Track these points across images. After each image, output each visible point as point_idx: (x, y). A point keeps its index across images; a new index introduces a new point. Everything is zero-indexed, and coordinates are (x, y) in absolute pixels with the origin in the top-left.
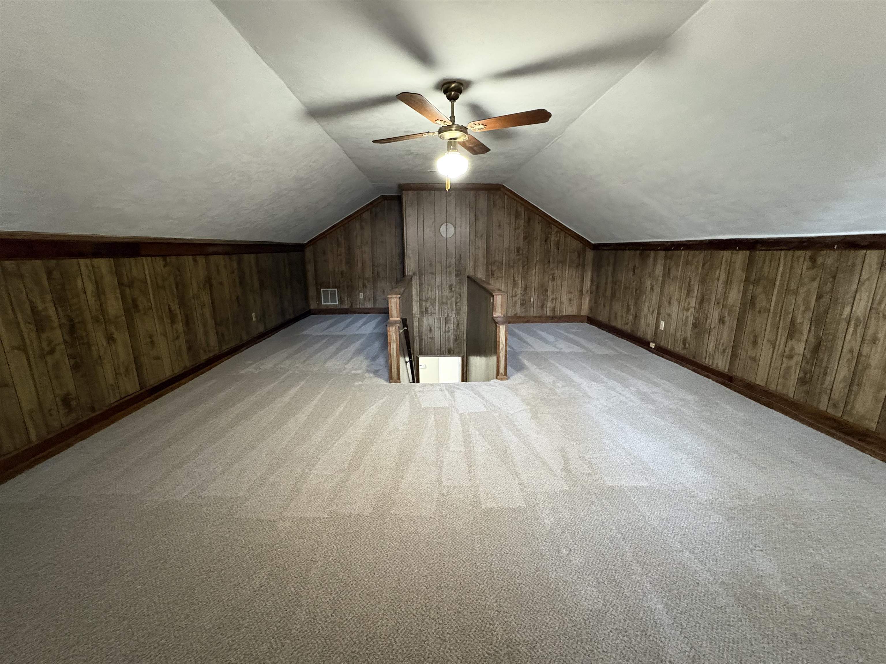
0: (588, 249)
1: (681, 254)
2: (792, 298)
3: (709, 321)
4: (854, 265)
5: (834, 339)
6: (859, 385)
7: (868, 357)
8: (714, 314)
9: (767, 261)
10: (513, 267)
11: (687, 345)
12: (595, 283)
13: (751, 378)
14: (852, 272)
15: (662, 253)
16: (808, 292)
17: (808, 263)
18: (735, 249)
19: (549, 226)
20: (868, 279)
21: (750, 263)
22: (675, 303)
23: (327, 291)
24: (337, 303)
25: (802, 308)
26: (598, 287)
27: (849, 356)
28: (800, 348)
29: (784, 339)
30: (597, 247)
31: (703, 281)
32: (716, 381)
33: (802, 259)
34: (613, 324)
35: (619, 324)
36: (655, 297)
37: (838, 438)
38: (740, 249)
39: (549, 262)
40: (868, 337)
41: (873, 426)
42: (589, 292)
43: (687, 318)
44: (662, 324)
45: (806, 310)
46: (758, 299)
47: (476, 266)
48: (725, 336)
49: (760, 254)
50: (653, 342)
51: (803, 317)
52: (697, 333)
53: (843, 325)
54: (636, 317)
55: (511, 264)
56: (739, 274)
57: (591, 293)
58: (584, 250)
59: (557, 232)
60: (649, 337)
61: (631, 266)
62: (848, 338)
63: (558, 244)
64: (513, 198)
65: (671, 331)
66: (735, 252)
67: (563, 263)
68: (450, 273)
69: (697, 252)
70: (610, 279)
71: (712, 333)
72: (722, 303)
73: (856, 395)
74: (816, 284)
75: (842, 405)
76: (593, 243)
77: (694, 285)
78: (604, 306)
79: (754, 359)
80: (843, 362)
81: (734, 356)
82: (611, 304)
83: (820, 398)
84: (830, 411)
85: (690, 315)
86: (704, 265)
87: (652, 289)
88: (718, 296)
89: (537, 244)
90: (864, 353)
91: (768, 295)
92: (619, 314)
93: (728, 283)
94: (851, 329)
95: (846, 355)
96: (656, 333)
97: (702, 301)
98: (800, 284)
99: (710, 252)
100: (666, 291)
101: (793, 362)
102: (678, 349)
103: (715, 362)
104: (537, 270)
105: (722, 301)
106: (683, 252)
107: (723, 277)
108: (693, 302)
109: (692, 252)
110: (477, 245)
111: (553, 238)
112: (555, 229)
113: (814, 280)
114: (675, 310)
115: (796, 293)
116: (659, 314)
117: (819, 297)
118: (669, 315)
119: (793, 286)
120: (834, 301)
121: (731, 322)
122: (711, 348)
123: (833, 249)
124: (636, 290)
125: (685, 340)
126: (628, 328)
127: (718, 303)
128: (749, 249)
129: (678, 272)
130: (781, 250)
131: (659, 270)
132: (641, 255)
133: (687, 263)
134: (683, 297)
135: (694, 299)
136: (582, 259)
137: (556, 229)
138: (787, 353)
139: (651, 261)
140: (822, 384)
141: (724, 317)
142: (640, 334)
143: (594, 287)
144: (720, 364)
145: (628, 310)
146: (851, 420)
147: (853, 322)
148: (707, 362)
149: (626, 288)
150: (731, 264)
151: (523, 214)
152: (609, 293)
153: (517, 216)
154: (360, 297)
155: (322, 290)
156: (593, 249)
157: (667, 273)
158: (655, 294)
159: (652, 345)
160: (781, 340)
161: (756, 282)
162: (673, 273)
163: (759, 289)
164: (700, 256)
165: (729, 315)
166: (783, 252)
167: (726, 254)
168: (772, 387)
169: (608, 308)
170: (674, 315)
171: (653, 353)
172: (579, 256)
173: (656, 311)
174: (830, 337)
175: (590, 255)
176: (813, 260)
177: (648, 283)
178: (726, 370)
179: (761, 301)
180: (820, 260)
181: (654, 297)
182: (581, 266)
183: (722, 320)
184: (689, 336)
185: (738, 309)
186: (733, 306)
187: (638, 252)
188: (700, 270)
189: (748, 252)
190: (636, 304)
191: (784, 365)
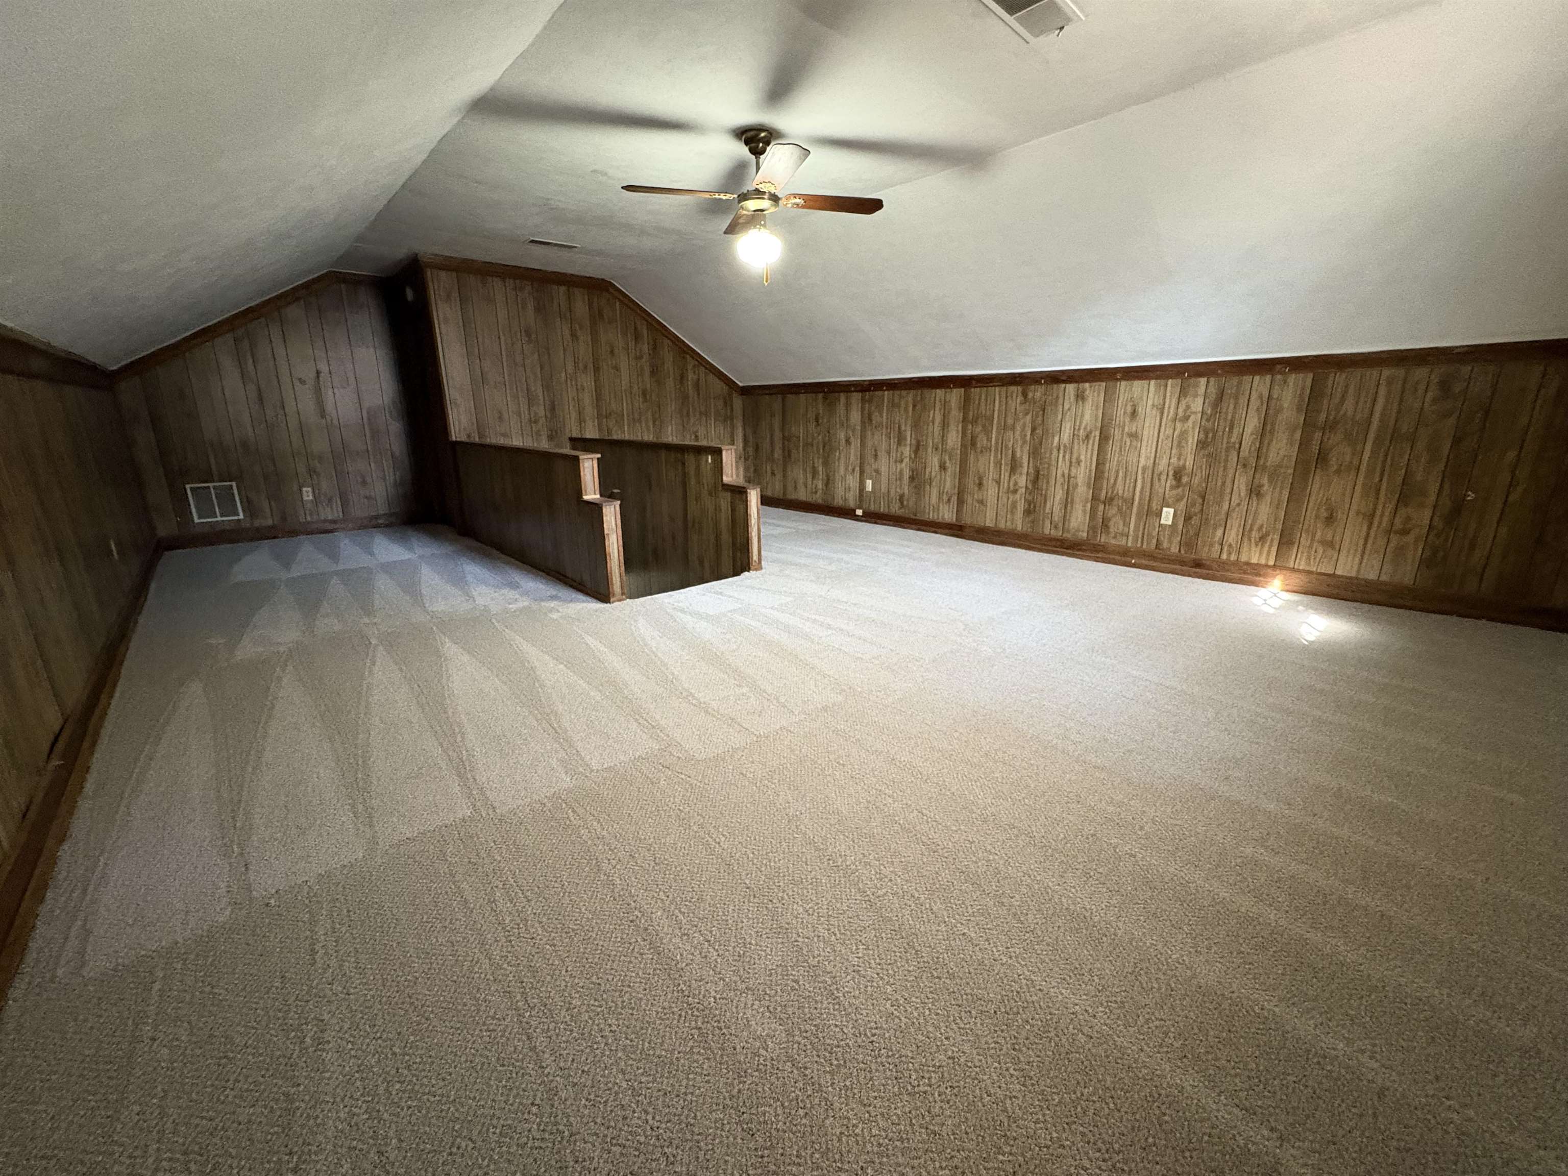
0: (735, 395)
1: (883, 396)
2: (1010, 433)
3: (928, 470)
4: (1058, 397)
5: (1049, 465)
6: (1072, 502)
7: (1075, 477)
8: (933, 462)
9: (983, 397)
10: (640, 421)
11: (905, 503)
12: (750, 444)
13: (980, 522)
14: (1056, 406)
15: (856, 397)
16: (1024, 425)
17: (1020, 399)
18: (949, 387)
19: (684, 358)
20: (1069, 409)
21: (966, 403)
22: (882, 455)
23: (209, 487)
24: (241, 516)
25: (1020, 443)
26: (757, 449)
27: (1062, 480)
28: (1022, 481)
29: (1007, 474)
30: (746, 391)
31: (916, 426)
32: (946, 534)
33: (1014, 395)
34: (792, 496)
35: (802, 495)
36: (854, 451)
37: (1062, 554)
38: (955, 387)
39: (688, 414)
40: (1074, 460)
41: (1085, 535)
42: (743, 459)
43: (901, 470)
44: (869, 485)
45: (1024, 442)
46: (978, 439)
47: (581, 421)
48: (948, 484)
49: (975, 392)
50: (860, 508)
51: (1022, 451)
52: (915, 487)
53: (1055, 452)
54: (828, 482)
55: (636, 416)
56: (956, 414)
57: (746, 459)
58: (730, 395)
59: (694, 366)
60: (852, 504)
61: (811, 415)
62: (1060, 464)
63: (697, 385)
64: (629, 308)
65: (883, 490)
66: (949, 390)
67: (706, 414)
68: (538, 434)
69: (904, 393)
70: (778, 434)
71: (934, 484)
72: (941, 448)
73: (1071, 513)
74: (1029, 417)
75: (1060, 525)
76: (741, 384)
77: (905, 431)
78: (773, 474)
79: (981, 502)
80: (1058, 485)
81: (961, 502)
82: (785, 470)
83: (1043, 523)
84: (1053, 532)
85: (905, 467)
86: (914, 406)
87: (848, 442)
88: (936, 440)
89: (670, 383)
90: (1073, 474)
91: (987, 431)
92: (801, 481)
93: (945, 425)
94: (1061, 455)
95: (1060, 480)
96: (861, 495)
97: (918, 448)
98: (1016, 419)
99: (920, 391)
100: (869, 443)
101: (1018, 496)
102: (893, 510)
103: (941, 515)
104: (674, 427)
105: (940, 446)
106: (886, 393)
107: (938, 419)
108: (907, 451)
109: (897, 392)
110: (579, 384)
111: (691, 376)
112: (691, 363)
113: (1027, 414)
114: (883, 465)
115: (1013, 428)
116: (862, 472)
117: (1034, 430)
118: (877, 471)
119: (1010, 421)
120: (1045, 432)
121: (953, 468)
122: (934, 500)
123: (1041, 384)
124: (824, 447)
125: (901, 497)
126: (818, 498)
127: (936, 449)
128: (961, 387)
129: (882, 417)
130: (995, 386)
131: (855, 417)
132: (825, 398)
133: (894, 405)
134: (894, 446)
135: (908, 448)
136: (729, 408)
137: (693, 362)
138: (1012, 488)
139: (841, 408)
140: (1044, 510)
141: (945, 463)
142: (838, 502)
143: (751, 451)
144: (946, 517)
145: (815, 473)
146: (1069, 536)
147: (1062, 448)
148: (931, 516)
149: (806, 445)
150: (945, 403)
151: (646, 335)
152: (778, 454)
153: (637, 337)
154: (305, 498)
155: (188, 487)
156: (742, 394)
157: (867, 420)
158: (853, 446)
159: (859, 512)
160: (1005, 475)
161: (975, 421)
162: (876, 417)
163: (979, 429)
164: (909, 397)
165: (950, 459)
166: (997, 389)
167: (940, 393)
168: (1002, 525)
169: (779, 476)
170: (884, 470)
171: (862, 521)
172: (725, 403)
173: (858, 469)
174: (1046, 466)
175: (738, 402)
176: (1025, 395)
177: (842, 435)
178: (954, 519)
179: (982, 441)
180: (1030, 395)
181: (852, 451)
182: (728, 419)
183: (943, 467)
184: (906, 491)
185: (959, 452)
186: (953, 449)
187: (820, 395)
188: (910, 414)
189: (963, 390)
190: (826, 464)
191: (1010, 500)
